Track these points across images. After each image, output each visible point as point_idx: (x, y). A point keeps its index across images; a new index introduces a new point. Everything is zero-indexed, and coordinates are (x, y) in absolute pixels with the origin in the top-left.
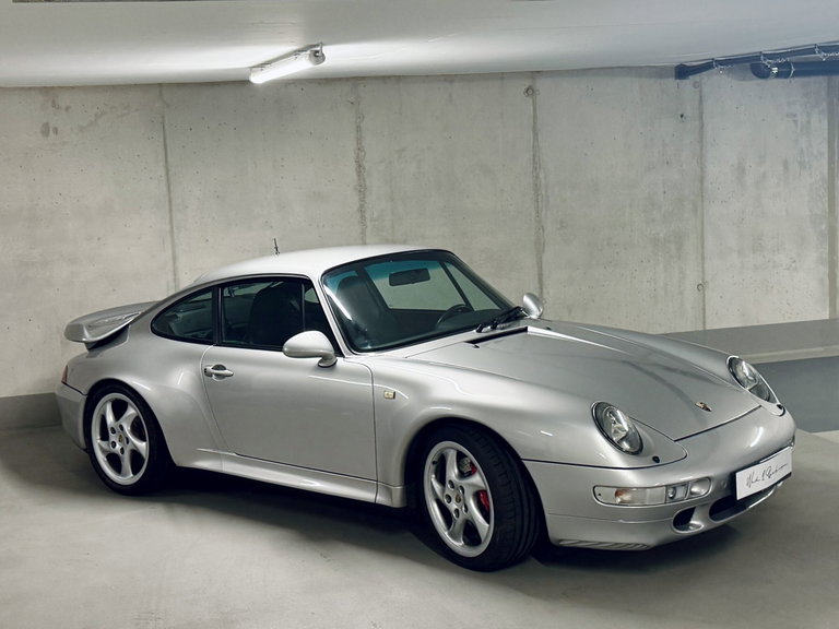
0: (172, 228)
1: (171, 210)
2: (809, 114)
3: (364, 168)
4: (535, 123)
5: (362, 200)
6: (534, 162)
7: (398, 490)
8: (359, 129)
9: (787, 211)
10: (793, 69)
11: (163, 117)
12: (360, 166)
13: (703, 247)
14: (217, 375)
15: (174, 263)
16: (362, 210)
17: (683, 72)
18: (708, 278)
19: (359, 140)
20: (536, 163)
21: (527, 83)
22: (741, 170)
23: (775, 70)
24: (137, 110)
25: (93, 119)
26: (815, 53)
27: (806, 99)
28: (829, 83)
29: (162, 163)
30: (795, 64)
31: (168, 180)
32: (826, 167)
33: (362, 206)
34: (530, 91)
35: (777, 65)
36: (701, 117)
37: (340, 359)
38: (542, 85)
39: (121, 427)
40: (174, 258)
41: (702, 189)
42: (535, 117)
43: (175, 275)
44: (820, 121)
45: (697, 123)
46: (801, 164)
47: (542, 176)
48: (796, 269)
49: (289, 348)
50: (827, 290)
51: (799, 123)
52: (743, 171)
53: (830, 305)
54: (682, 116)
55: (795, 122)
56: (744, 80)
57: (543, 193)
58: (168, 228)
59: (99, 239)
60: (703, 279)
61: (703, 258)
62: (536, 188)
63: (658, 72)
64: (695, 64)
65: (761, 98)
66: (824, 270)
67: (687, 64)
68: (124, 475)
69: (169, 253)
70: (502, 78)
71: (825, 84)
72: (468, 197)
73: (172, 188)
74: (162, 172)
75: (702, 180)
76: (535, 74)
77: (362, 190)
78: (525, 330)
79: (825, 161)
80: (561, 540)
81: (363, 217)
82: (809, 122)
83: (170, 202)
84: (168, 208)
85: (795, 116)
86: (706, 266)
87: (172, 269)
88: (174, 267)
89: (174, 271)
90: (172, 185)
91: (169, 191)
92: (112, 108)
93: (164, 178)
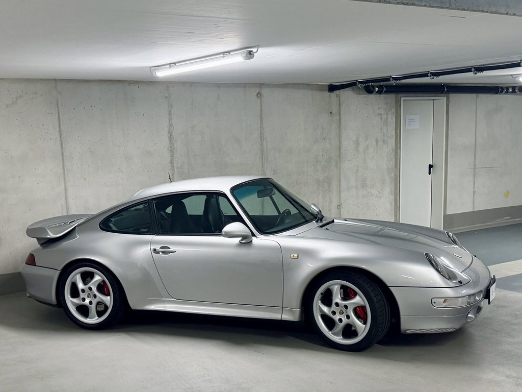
0: (64, 170)
1: (63, 160)
2: (387, 115)
3: (173, 137)
4: (261, 114)
5: (172, 156)
6: (261, 136)
7: (298, 311)
8: (170, 114)
9: (377, 166)
10: (385, 89)
11: (57, 101)
12: (171, 136)
13: (340, 186)
14: (163, 252)
15: (66, 193)
16: (172, 162)
17: (332, 88)
18: (342, 202)
19: (170, 120)
20: (262, 138)
21: (258, 90)
22: (357, 144)
23: (377, 89)
24: (41, 95)
25: (15, 99)
26: (390, 81)
27: (386, 106)
28: (396, 99)
29: (57, 129)
30: (386, 87)
31: (61, 141)
32: (394, 143)
33: (172, 160)
34: (259, 95)
35: (377, 87)
36: (340, 114)
37: (254, 238)
38: (265, 92)
39: (90, 289)
40: (66, 190)
41: (340, 153)
42: (261, 111)
43: (66, 200)
44: (392, 118)
45: (338, 117)
46: (384, 141)
47: (264, 144)
48: (380, 197)
49: (225, 232)
50: (393, 208)
51: (383, 119)
52: (358, 144)
53: (395, 216)
54: (331, 113)
55: (381, 118)
56: (358, 94)
57: (265, 154)
58: (62, 171)
59: (19, 177)
60: (340, 203)
61: (340, 191)
62: (262, 151)
63: (320, 88)
64: (337, 84)
65: (366, 104)
66: (392, 197)
67: (334, 84)
68: (91, 318)
69: (63, 186)
70: (245, 87)
71: (394, 99)
72: (228, 155)
73: (63, 146)
74: (57, 135)
75: (340, 148)
76: (261, 85)
77: (172, 150)
78: (333, 221)
79: (393, 140)
80: (407, 330)
81: (172, 166)
82: (387, 118)
83: (63, 155)
84: (61, 158)
85: (381, 115)
86: (341, 195)
87: (64, 197)
88: (66, 195)
89: (66, 198)
90: (63, 144)
91: (62, 148)
92: (26, 93)
93: (59, 139)
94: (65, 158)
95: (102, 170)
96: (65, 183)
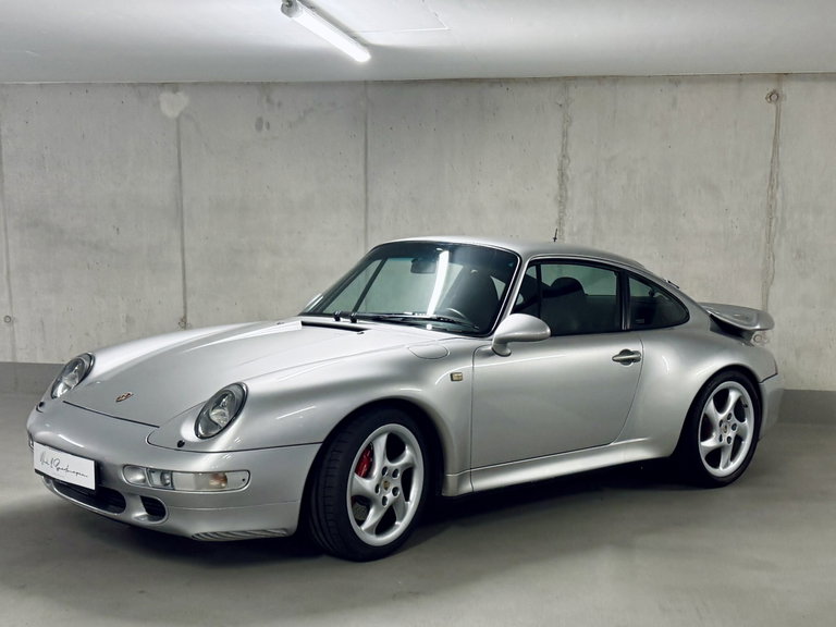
0: (366, 227)
1: (367, 210)
3: (567, 177)
4: (776, 134)
5: (562, 211)
6: (771, 180)
8: (565, 134)
11: (366, 116)
12: (562, 175)
16: (560, 222)
19: (565, 146)
21: (772, 87)
24: (342, 108)
25: (302, 115)
29: (362, 162)
31: (366, 179)
33: (561, 218)
34: (774, 97)
38: (791, 89)
42: (777, 127)
47: (779, 195)
57: (779, 215)
58: (363, 227)
59: (299, 233)
62: (770, 209)
70: (741, 81)
72: (684, 215)
73: (369, 187)
76: (781, 77)
77: (562, 201)
81: (561, 230)
83: (367, 201)
84: (364, 206)
92: (319, 105)
94: (369, 207)
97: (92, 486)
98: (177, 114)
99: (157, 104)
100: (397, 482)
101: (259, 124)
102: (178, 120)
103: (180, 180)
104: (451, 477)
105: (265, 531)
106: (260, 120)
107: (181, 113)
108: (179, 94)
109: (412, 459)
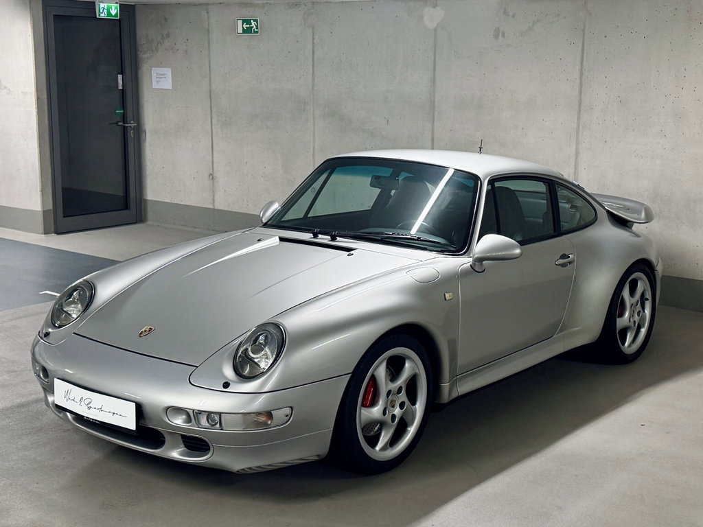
0: (579, 126)
24: (565, 18)
25: (531, 25)
29: (578, 67)
31: (581, 83)
58: (575, 126)
59: (523, 129)
69: (573, 149)
74: (577, 75)
87: (573, 163)
88: (576, 161)
89: (575, 165)
90: (583, 88)
91: (580, 93)
92: (546, 15)
93: (578, 81)
94: (582, 107)
95: (633, 130)
96: (577, 143)
97: (133, 427)
98: (435, 26)
99: (421, 17)
100: (403, 397)
101: (497, 33)
102: (435, 30)
103: (433, 81)
104: (446, 386)
105: (302, 459)
106: (497, 30)
107: (438, 25)
108: (438, 8)
109: (413, 369)
